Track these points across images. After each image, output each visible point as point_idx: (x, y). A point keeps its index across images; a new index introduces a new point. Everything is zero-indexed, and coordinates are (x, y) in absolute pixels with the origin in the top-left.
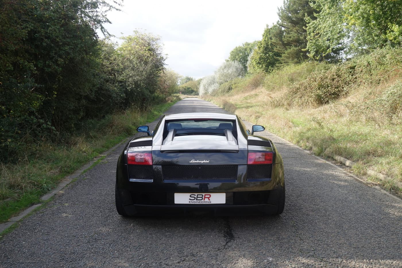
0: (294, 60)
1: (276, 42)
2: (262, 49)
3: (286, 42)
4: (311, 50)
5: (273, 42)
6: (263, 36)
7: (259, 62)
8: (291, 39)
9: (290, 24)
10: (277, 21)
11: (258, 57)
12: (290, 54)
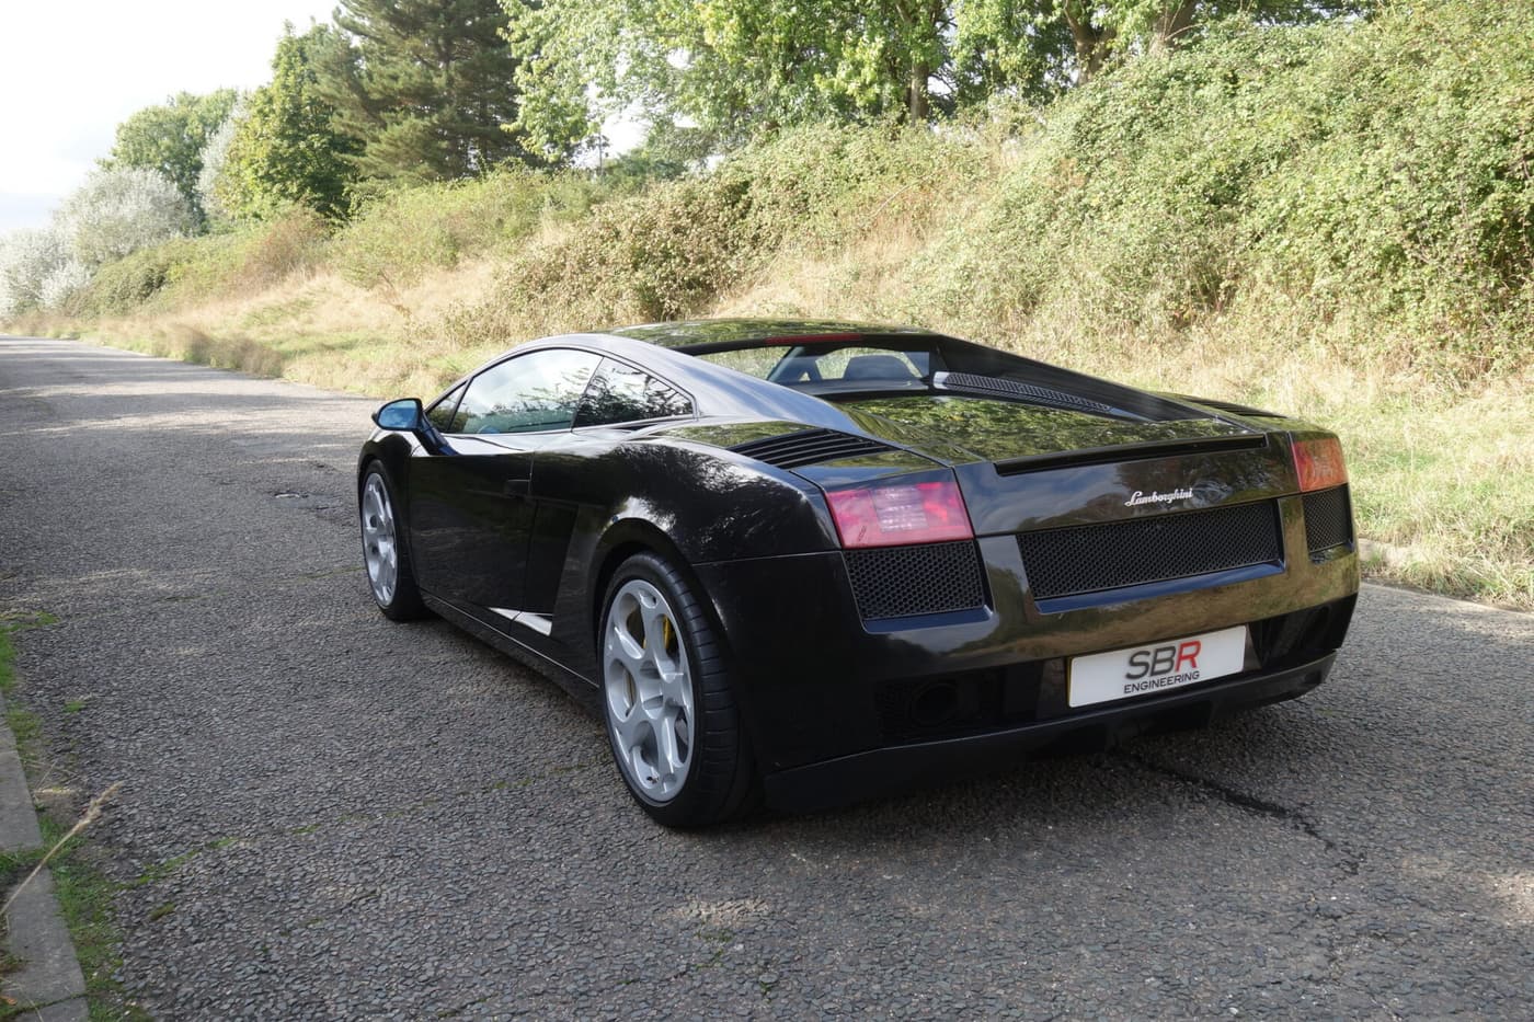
0: (418, 169)
1: (336, 93)
2: (275, 123)
3: (375, 96)
4: (534, 127)
5: (324, 95)
6: (276, 66)
7: (267, 174)
8: (399, 85)
9: (384, 24)
10: (334, 8)
11: (262, 154)
12: (400, 144)
